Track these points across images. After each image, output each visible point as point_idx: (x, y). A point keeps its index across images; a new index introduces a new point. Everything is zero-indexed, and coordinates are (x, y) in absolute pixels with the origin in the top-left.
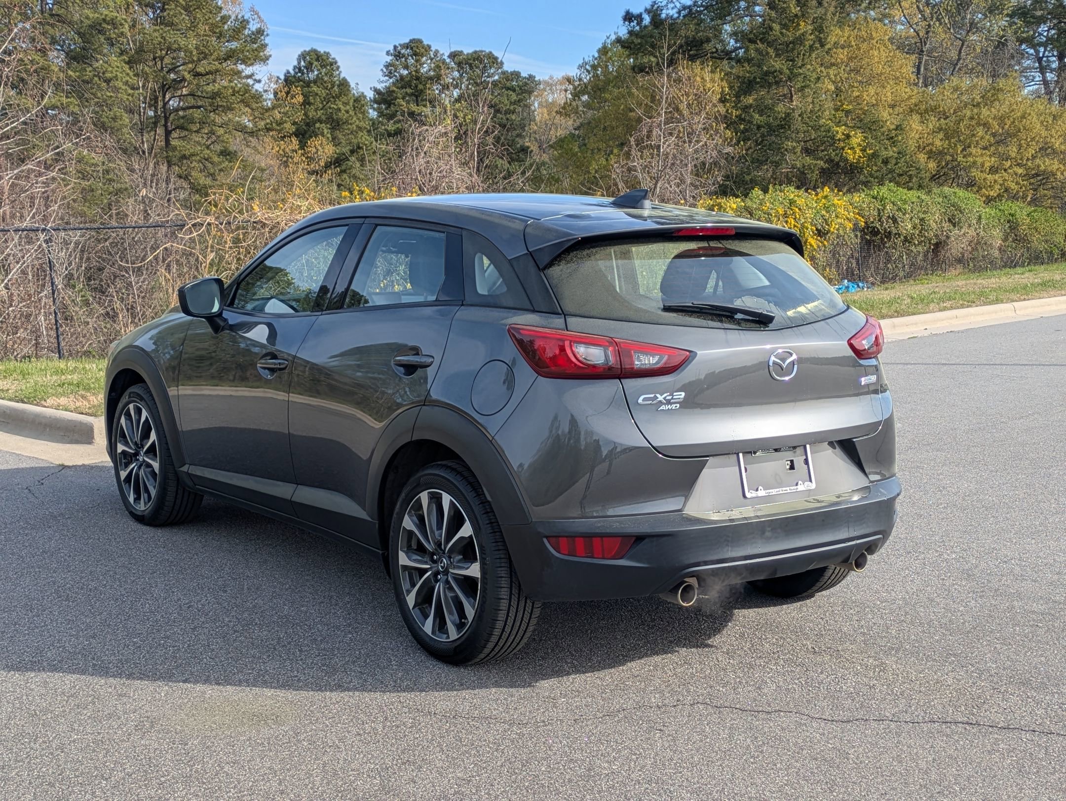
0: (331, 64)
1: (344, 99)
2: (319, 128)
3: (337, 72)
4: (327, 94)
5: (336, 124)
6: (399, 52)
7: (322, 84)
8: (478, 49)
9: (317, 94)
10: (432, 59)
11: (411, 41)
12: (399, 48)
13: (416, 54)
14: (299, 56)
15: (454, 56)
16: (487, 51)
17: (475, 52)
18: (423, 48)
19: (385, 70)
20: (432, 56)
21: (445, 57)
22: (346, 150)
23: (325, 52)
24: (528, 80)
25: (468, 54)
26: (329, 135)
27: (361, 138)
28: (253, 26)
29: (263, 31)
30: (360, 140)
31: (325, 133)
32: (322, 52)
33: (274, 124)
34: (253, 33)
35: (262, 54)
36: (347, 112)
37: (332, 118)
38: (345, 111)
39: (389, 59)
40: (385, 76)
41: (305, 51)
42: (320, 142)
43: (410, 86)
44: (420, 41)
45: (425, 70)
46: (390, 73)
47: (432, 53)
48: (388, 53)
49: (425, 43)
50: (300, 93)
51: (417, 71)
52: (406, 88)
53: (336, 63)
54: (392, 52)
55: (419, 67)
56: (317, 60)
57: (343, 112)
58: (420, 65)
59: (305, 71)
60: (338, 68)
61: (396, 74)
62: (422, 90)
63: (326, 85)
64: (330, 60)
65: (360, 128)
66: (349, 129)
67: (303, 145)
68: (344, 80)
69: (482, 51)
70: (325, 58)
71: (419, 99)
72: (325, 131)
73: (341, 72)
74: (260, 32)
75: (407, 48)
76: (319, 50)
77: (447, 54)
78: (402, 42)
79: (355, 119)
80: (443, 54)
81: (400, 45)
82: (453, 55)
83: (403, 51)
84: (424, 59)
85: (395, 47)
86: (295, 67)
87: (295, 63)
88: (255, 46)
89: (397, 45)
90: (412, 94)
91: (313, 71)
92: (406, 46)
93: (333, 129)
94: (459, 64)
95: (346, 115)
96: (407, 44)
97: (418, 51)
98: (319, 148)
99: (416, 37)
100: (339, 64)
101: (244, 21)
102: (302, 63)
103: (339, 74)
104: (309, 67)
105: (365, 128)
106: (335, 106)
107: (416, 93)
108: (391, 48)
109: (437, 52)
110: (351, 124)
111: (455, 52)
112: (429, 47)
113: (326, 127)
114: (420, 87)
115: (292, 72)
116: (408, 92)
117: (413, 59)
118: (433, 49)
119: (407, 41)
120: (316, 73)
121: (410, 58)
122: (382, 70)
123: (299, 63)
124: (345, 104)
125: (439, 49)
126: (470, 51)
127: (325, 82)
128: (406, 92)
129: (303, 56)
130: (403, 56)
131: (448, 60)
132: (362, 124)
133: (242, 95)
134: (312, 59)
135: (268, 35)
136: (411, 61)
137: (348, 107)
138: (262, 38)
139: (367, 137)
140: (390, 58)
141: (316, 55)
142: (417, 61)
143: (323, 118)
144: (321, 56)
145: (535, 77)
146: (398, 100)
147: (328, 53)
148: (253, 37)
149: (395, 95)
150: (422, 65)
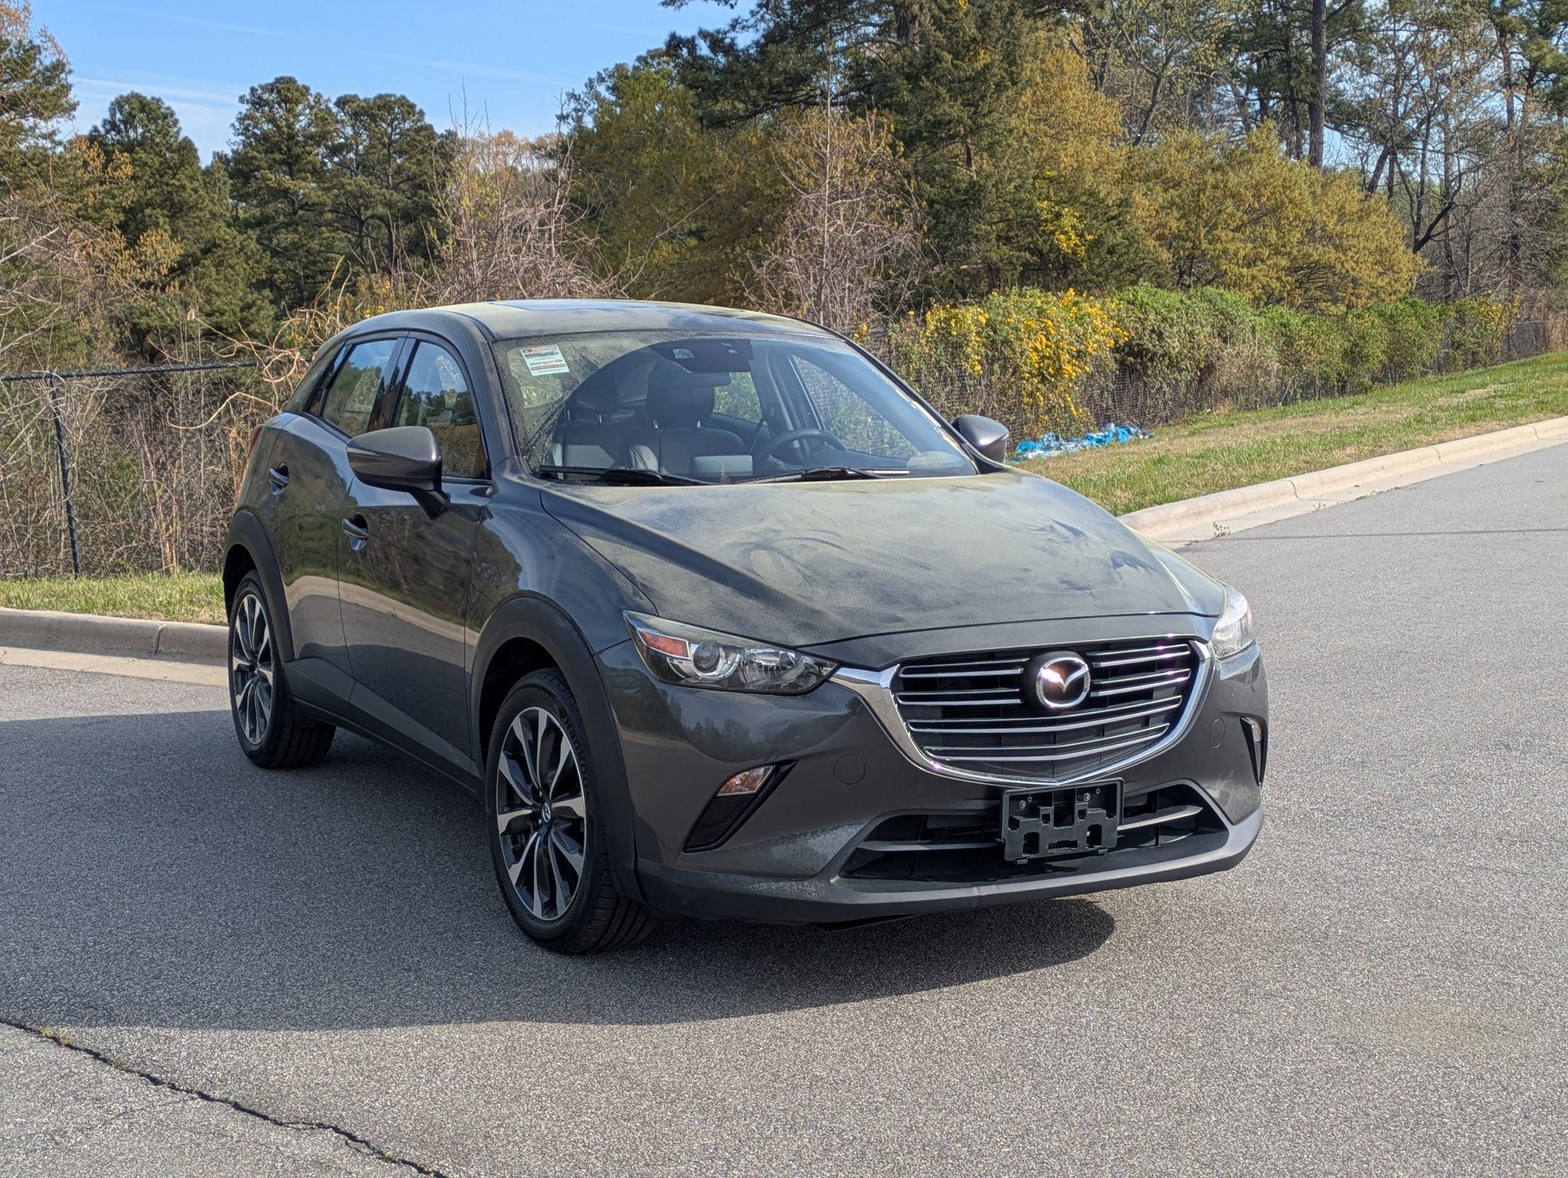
0: (165, 117)
1: (189, 171)
2: (150, 216)
3: (175, 130)
4: (161, 164)
5: (176, 210)
6: (260, 98)
7: (151, 147)
8: (383, 93)
9: (145, 164)
10: (311, 108)
11: (278, 80)
12: (259, 91)
13: (286, 101)
14: (112, 104)
15: (344, 103)
16: (398, 95)
17: (380, 97)
18: (297, 90)
19: (237, 125)
20: (313, 103)
21: (331, 105)
22: (195, 249)
23: (153, 99)
24: (447, 138)
25: (365, 100)
26: (167, 227)
27: (218, 231)
28: (47, 59)
29: (64, 65)
30: (216, 234)
31: (161, 223)
32: (149, 98)
33: (90, 210)
34: (47, 69)
35: (63, 100)
36: (195, 191)
37: (172, 200)
38: (192, 189)
39: (244, 108)
40: (239, 134)
41: (121, 97)
42: (159, 238)
43: (280, 150)
44: (291, 81)
45: (303, 124)
46: (246, 129)
47: (311, 99)
48: (242, 99)
49: (300, 83)
50: (128, 161)
51: (290, 126)
52: (272, 152)
53: (172, 114)
54: (248, 97)
55: (292, 120)
56: (142, 110)
57: (188, 190)
58: (294, 117)
59: (122, 127)
60: (176, 122)
61: (256, 131)
62: (298, 157)
63: (157, 149)
64: (163, 110)
65: (213, 216)
66: (198, 217)
67: (132, 243)
68: (186, 140)
69: (390, 96)
70: (154, 107)
71: (295, 168)
72: (161, 220)
73: (180, 129)
74: (58, 67)
75: (272, 91)
76: (144, 95)
77: (334, 100)
78: (263, 82)
79: (207, 201)
80: (329, 100)
81: (262, 87)
82: (341, 102)
83: (265, 96)
84: (300, 107)
85: (253, 90)
86: (105, 122)
87: (107, 116)
88: (52, 89)
89: (256, 87)
90: (283, 162)
91: (135, 128)
92: (270, 88)
93: (172, 217)
94: (356, 115)
95: (195, 196)
96: (272, 85)
97: (289, 95)
98: (159, 247)
99: (285, 74)
100: (177, 116)
101: (33, 47)
102: (118, 116)
103: (178, 132)
104: (129, 121)
105: (221, 215)
106: (177, 183)
107: (290, 161)
108: (247, 93)
109: (318, 96)
110: (201, 210)
111: (345, 97)
112: (307, 89)
113: (163, 215)
114: (297, 150)
115: (102, 130)
116: (277, 158)
117: (281, 107)
118: (313, 91)
119: (272, 80)
120: (140, 130)
121: (276, 106)
122: (233, 125)
123: (113, 115)
124: (191, 178)
125: (322, 92)
126: (371, 95)
127: (157, 144)
128: (274, 159)
129: (119, 104)
130: (267, 103)
131: (335, 110)
132: (217, 209)
133: (38, 165)
134: (133, 109)
135: (70, 72)
136: (279, 112)
137: (196, 184)
138: (63, 76)
139: (228, 230)
140: (247, 106)
141: (140, 102)
142: (289, 111)
143: (158, 199)
144: (148, 104)
145: (456, 134)
146: (262, 171)
147: (159, 100)
148: (48, 74)
149: (257, 163)
150: (296, 116)
